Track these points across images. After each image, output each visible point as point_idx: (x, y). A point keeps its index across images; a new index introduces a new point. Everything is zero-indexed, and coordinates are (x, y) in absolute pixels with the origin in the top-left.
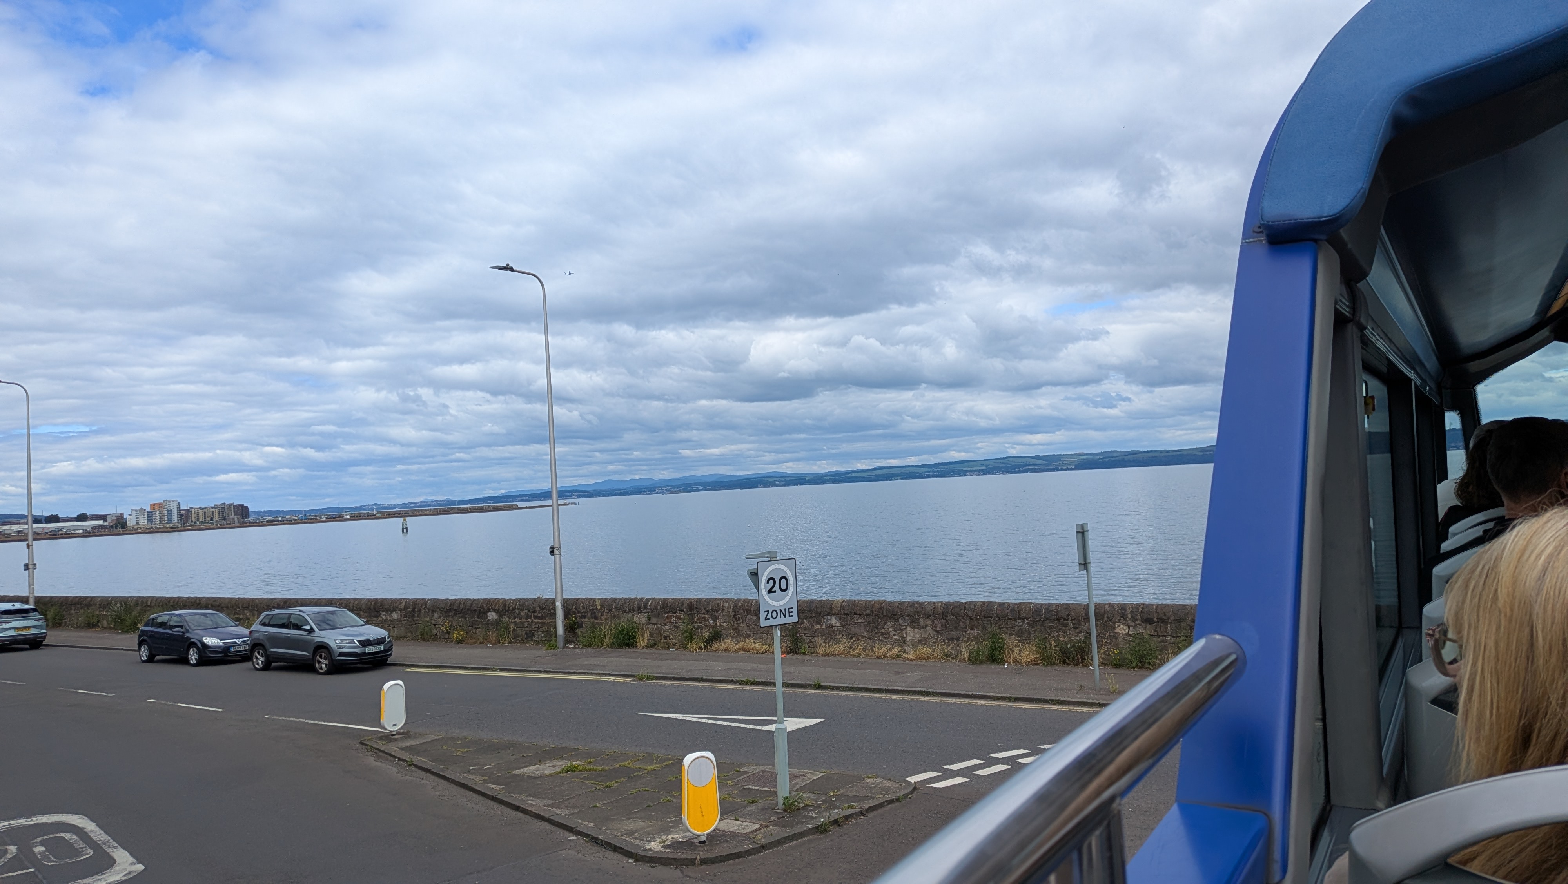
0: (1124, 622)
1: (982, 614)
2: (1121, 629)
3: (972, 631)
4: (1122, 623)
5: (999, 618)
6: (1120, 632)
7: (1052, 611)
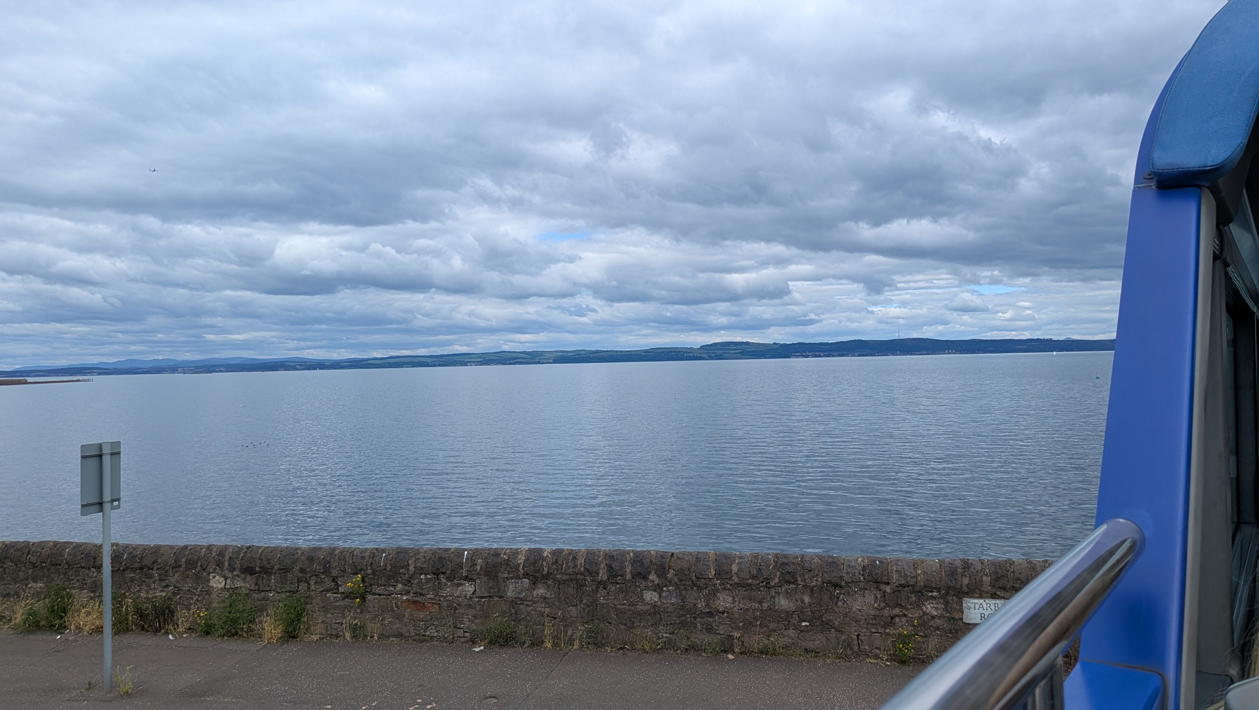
0: (220, 572)
1: (49, 560)
2: (217, 582)
3: (34, 584)
4: (218, 573)
5: (69, 566)
6: (215, 586)
7: (136, 556)
